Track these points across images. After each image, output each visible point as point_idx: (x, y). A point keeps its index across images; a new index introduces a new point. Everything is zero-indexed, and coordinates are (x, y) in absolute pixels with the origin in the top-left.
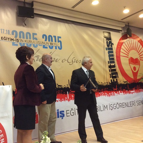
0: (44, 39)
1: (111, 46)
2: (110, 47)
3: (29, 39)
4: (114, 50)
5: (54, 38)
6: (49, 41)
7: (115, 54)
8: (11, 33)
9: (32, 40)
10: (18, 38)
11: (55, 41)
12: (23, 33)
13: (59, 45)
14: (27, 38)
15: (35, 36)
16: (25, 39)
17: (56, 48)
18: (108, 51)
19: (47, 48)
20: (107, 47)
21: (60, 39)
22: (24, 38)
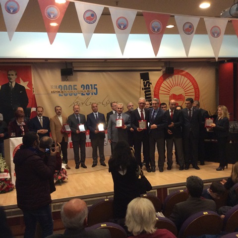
0: (83, 88)
1: (149, 85)
2: (147, 87)
4: (152, 89)
5: (90, 87)
6: (87, 89)
7: (152, 93)
8: (58, 87)
9: (73, 90)
10: (63, 90)
11: (92, 89)
12: (66, 86)
13: (95, 92)
14: (69, 89)
15: (75, 87)
17: (92, 94)
18: (144, 91)
19: (84, 95)
20: (144, 87)
21: (96, 87)
22: (67, 90)
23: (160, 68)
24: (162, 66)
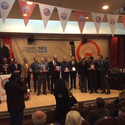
0: (39, 49)
2: (73, 49)
3: (33, 50)
4: (76, 50)
5: (43, 48)
6: (41, 49)
7: (76, 52)
8: (26, 48)
10: (28, 50)
12: (30, 47)
13: (46, 51)
15: (35, 48)
16: (31, 50)
17: (44, 52)
18: (71, 51)
19: (40, 52)
20: (71, 49)
21: (46, 48)
23: (80, 39)
24: (81, 38)
